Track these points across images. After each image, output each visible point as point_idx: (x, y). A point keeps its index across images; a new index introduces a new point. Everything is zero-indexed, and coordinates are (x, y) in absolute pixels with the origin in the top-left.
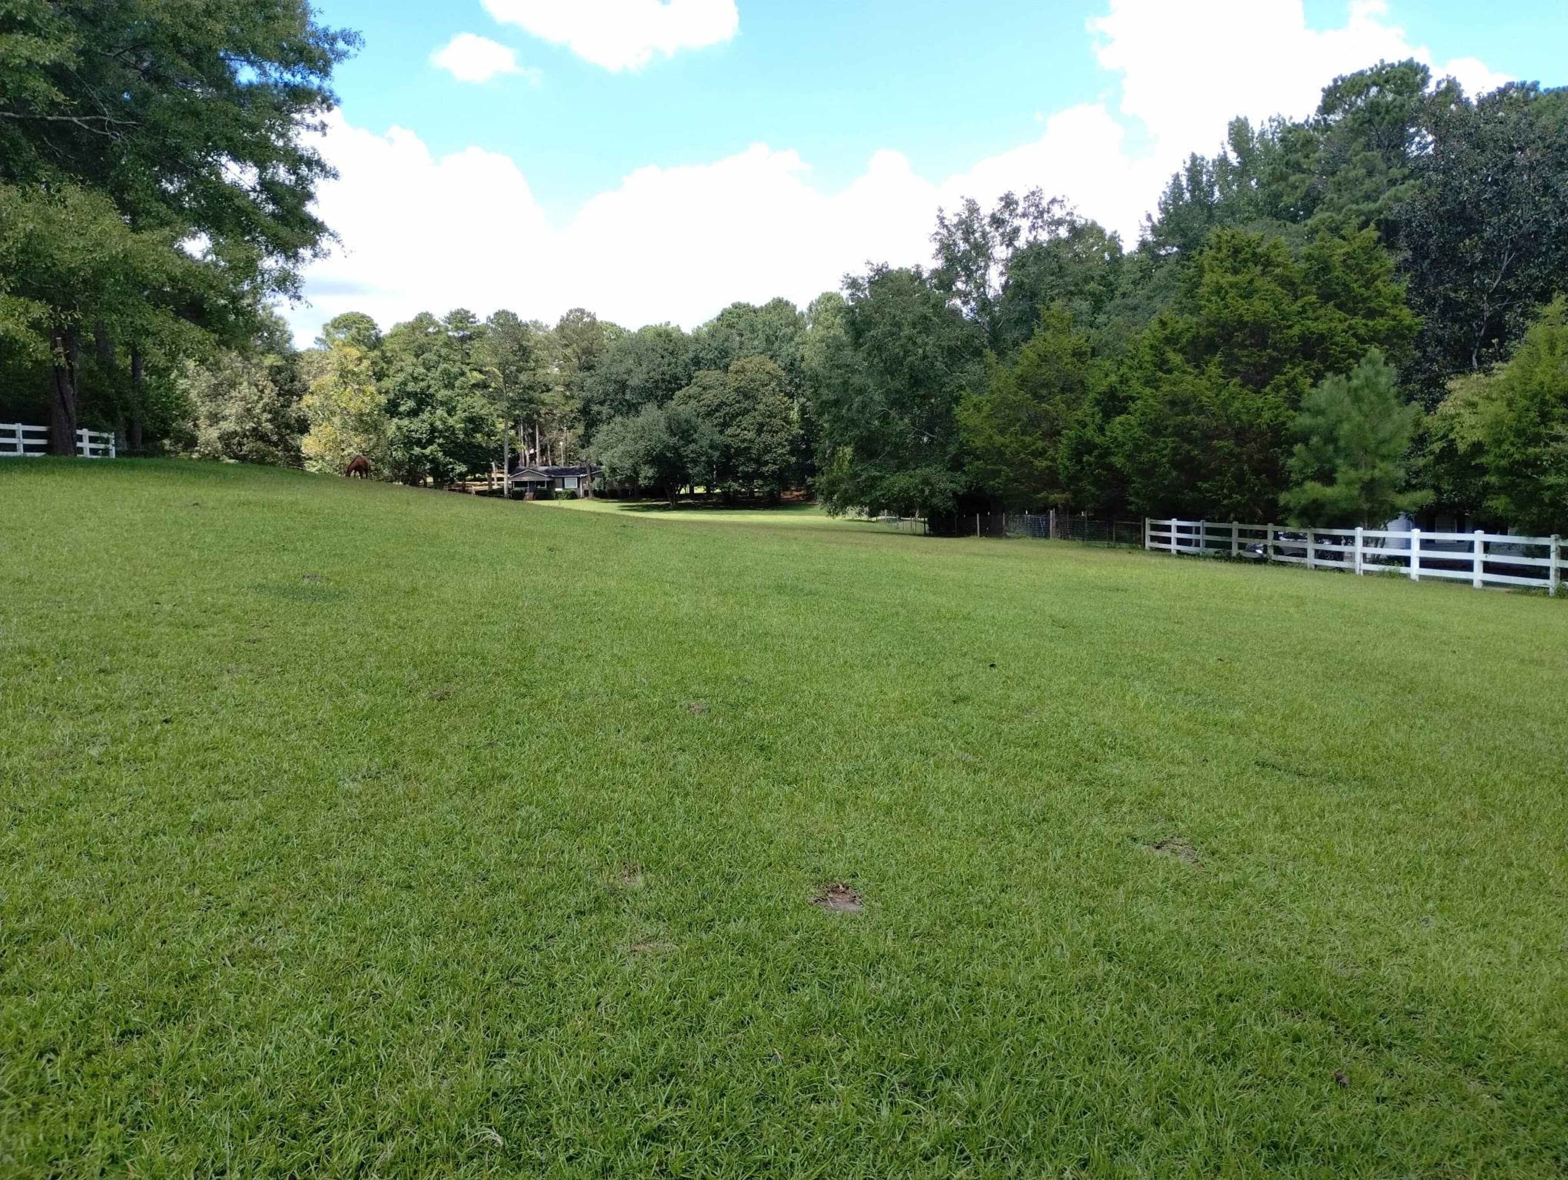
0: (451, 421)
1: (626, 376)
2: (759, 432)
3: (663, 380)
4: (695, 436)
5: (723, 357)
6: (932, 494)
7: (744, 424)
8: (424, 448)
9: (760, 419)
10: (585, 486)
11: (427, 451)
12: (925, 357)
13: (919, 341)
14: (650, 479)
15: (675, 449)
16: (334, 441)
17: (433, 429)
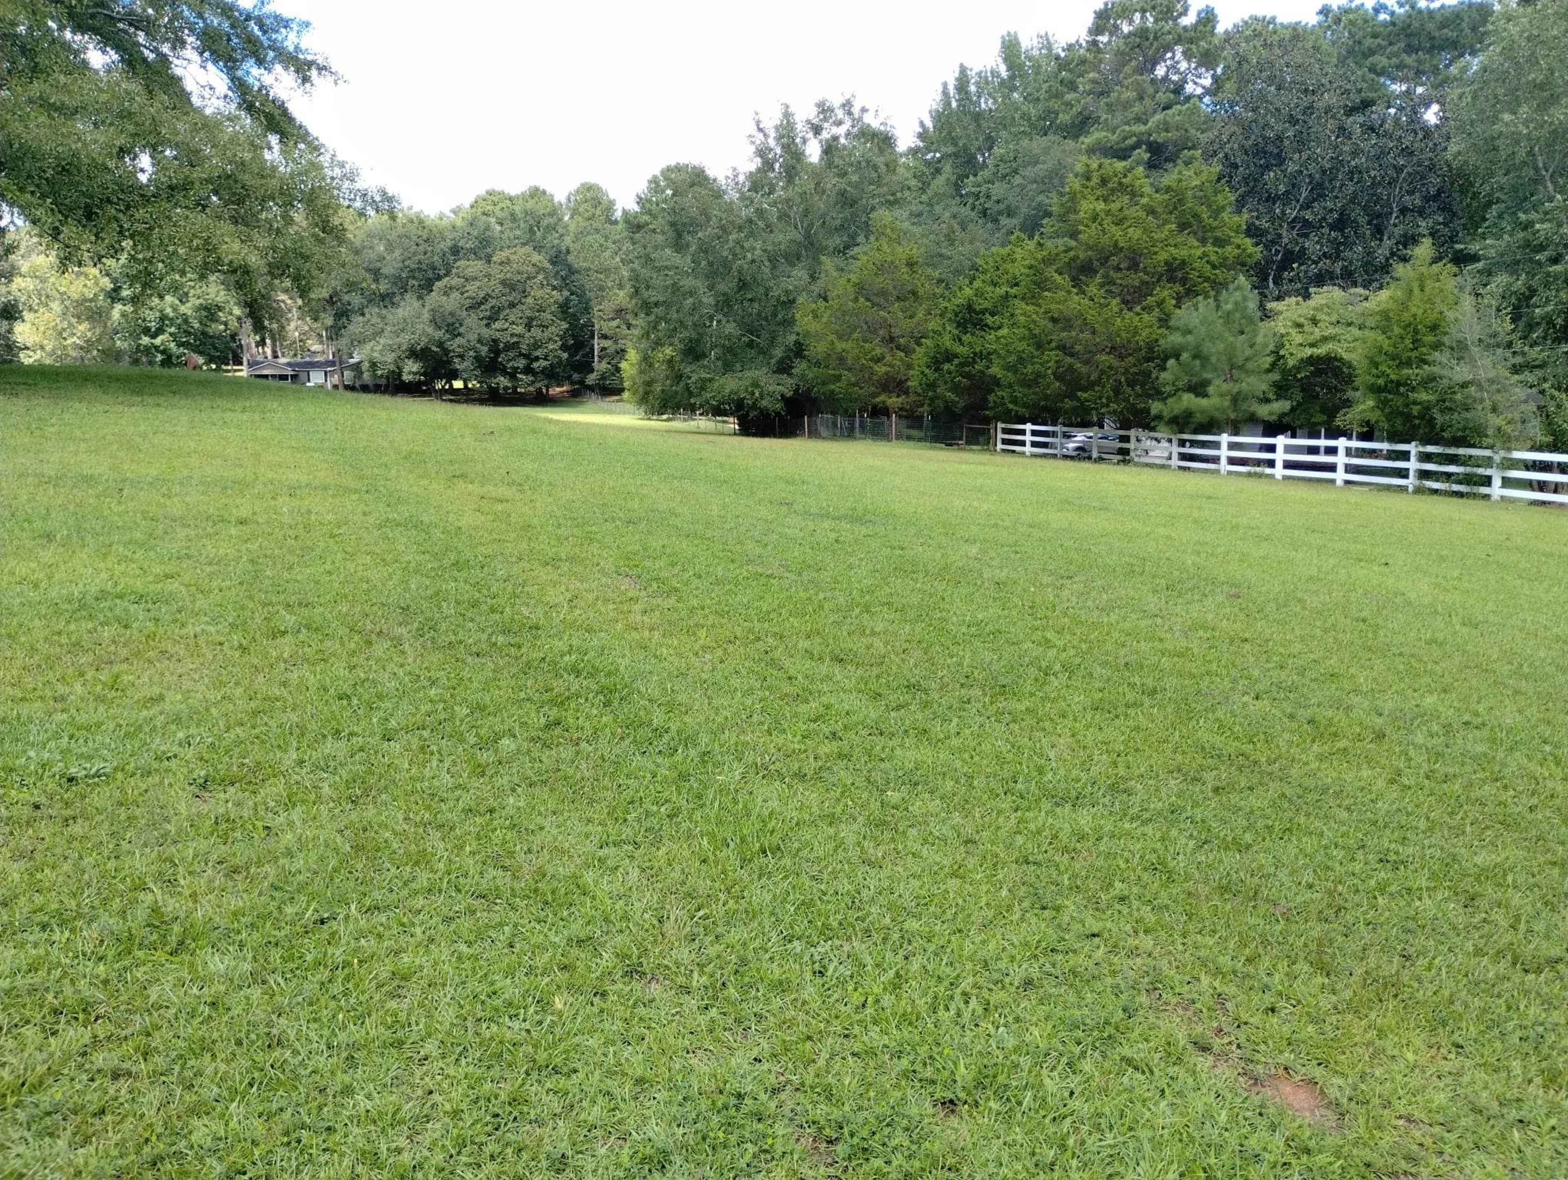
0: (183, 309)
1: (378, 264)
2: (529, 326)
3: (420, 269)
4: (461, 330)
5: (485, 247)
6: (762, 397)
7: (512, 318)
8: (154, 336)
9: (528, 313)
10: (336, 379)
11: (158, 341)
12: (753, 261)
13: (747, 245)
14: (415, 374)
15: (440, 344)
16: (54, 328)
17: (163, 318)
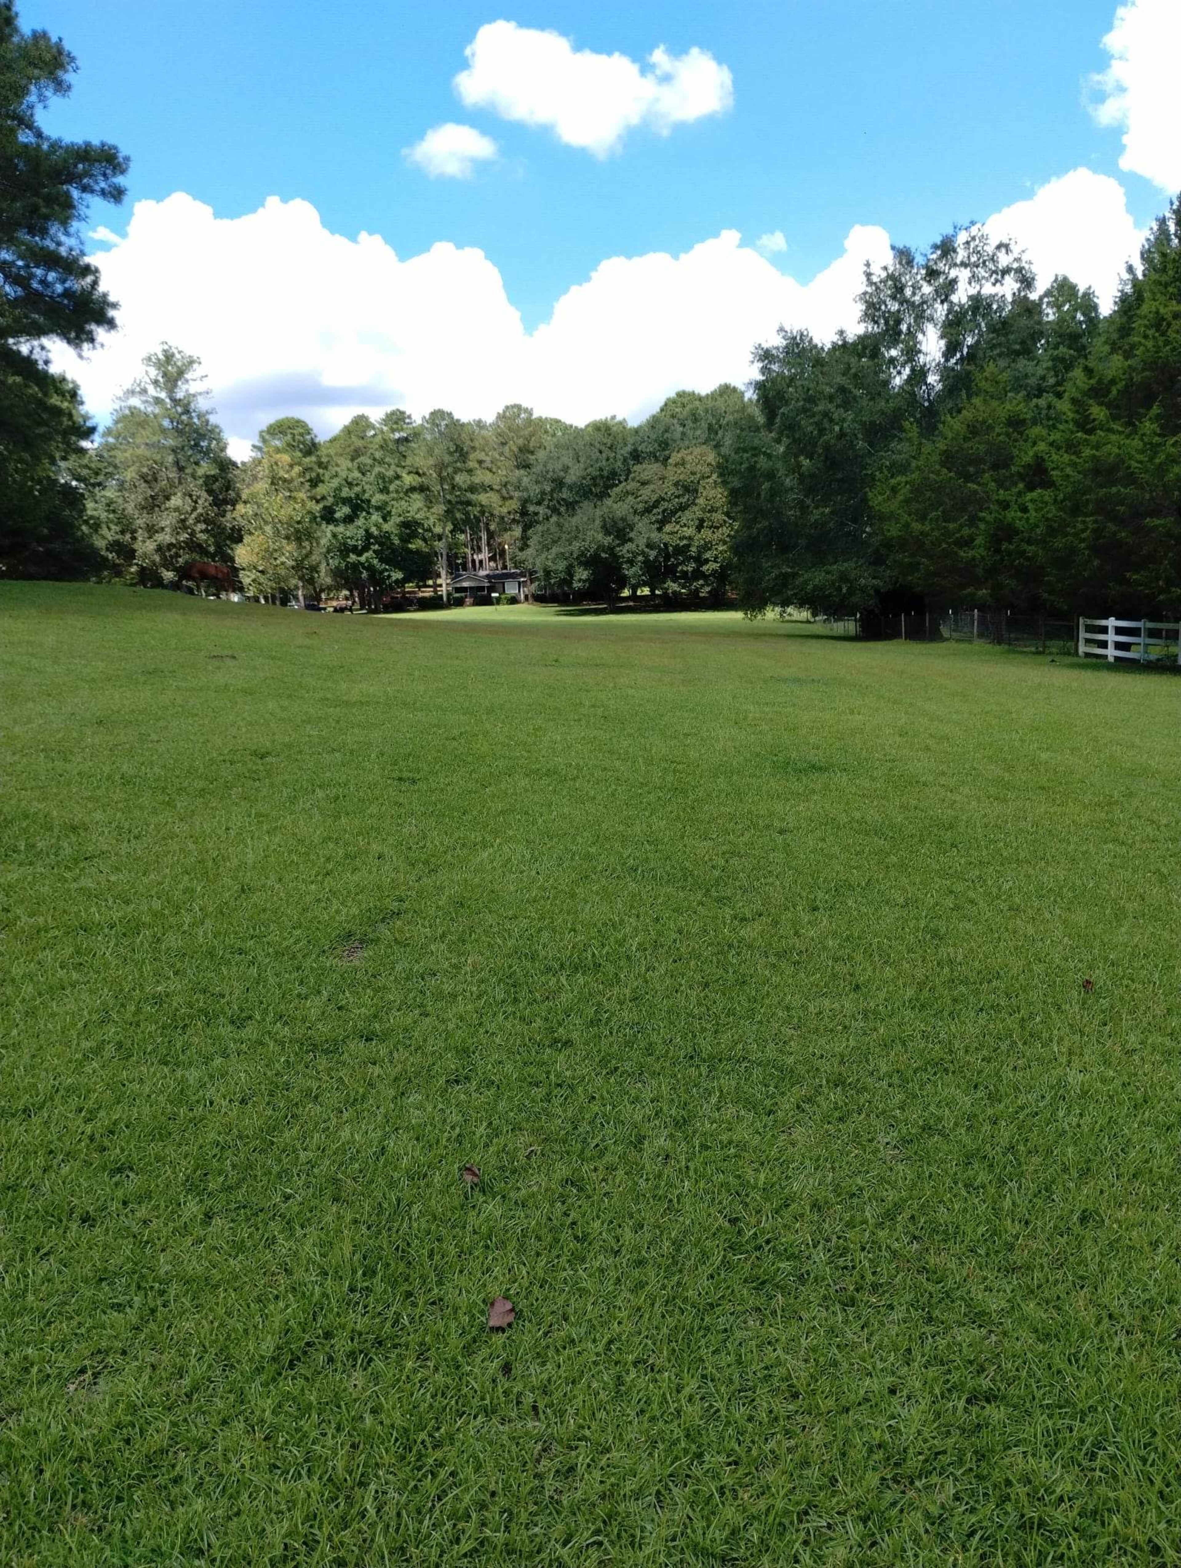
0: (386, 527)
1: (562, 474)
2: (699, 528)
3: (602, 477)
4: (632, 535)
5: (664, 450)
6: (851, 592)
7: (684, 520)
8: (360, 554)
9: (699, 514)
10: (524, 591)
11: (363, 559)
12: (842, 435)
13: (835, 416)
14: (584, 581)
15: (611, 549)
16: (267, 550)
17: (368, 535)
